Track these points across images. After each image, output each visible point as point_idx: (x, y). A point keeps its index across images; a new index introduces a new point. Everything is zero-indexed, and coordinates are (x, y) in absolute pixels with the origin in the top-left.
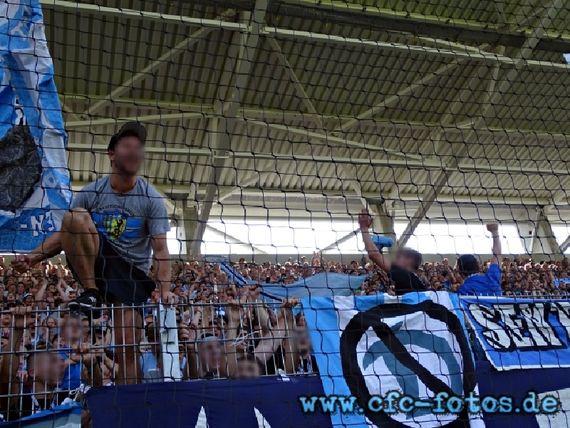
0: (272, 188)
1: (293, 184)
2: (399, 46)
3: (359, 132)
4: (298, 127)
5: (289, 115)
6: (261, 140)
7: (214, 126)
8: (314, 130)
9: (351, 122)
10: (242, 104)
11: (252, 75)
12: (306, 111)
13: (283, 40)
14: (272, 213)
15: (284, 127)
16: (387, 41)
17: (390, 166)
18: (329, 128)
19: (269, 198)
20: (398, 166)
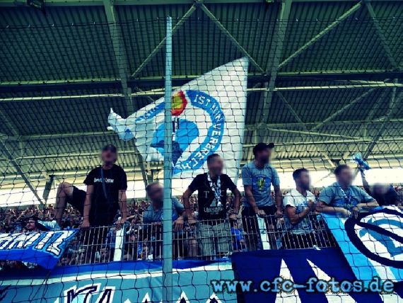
0: (284, 158)
1: (294, 156)
2: (341, 87)
3: (326, 128)
4: (294, 130)
5: (289, 125)
6: (277, 138)
7: (255, 133)
8: (302, 130)
9: (320, 124)
10: (267, 123)
11: (270, 109)
12: (297, 122)
13: (283, 92)
14: (285, 170)
15: (287, 131)
16: (334, 85)
17: (335, 143)
18: (309, 128)
19: (283, 163)
20: (338, 143)
